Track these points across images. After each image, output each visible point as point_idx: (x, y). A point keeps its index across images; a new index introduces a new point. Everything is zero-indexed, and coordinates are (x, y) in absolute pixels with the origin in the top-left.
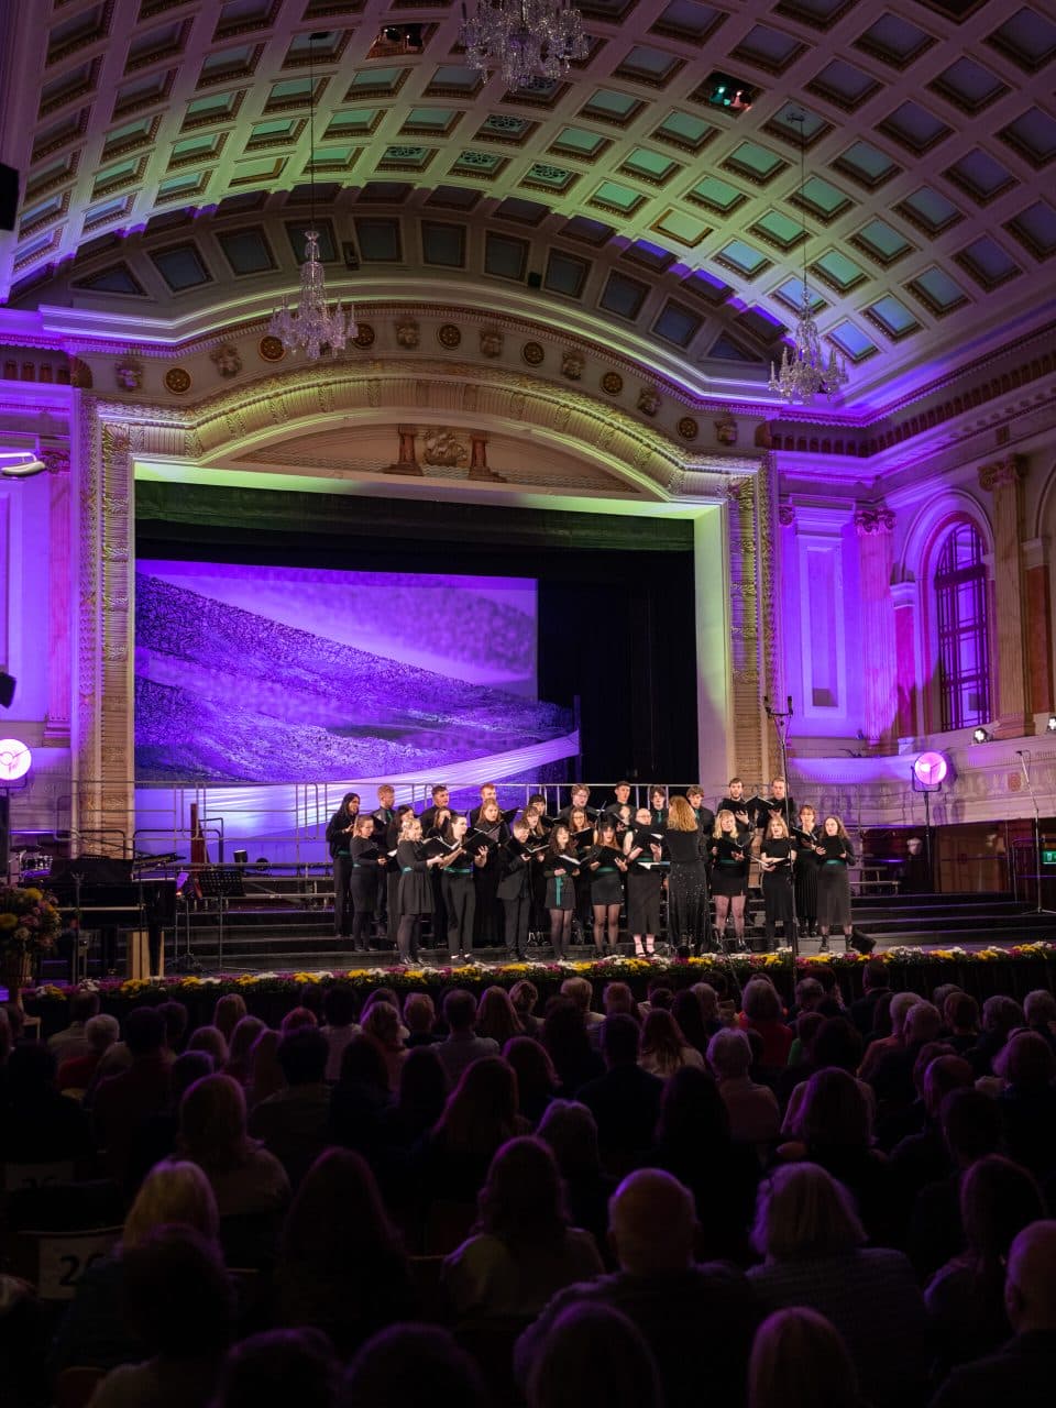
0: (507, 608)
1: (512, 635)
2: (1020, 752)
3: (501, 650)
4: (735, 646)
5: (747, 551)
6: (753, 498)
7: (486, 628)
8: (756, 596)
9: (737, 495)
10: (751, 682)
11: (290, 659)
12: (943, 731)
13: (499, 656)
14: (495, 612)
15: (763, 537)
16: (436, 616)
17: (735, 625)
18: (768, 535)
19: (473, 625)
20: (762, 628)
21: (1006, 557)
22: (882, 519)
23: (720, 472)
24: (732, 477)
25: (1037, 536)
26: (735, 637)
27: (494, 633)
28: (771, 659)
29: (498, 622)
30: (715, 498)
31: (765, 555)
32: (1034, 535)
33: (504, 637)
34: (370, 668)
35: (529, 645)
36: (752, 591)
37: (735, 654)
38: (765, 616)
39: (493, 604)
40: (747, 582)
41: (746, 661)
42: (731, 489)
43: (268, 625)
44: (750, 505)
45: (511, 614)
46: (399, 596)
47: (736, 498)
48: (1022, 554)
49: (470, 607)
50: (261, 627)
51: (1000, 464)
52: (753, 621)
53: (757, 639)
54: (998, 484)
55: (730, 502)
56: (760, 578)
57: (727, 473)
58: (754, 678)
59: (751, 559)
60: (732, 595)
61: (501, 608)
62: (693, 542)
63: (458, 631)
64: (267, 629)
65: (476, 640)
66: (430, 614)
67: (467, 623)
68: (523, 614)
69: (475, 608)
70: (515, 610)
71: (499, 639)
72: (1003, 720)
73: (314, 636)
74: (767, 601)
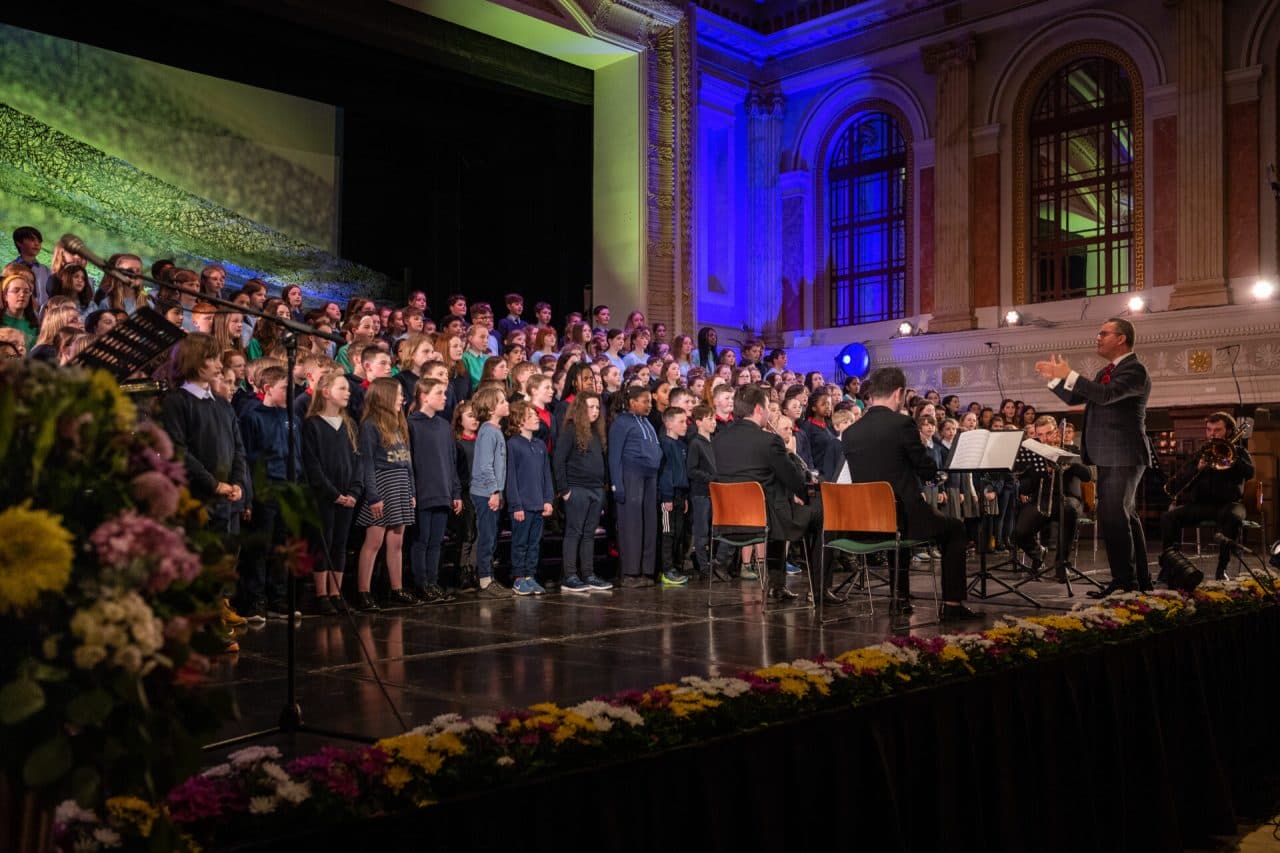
0: (304, 170)
1: (308, 201)
2: (990, 344)
3: (295, 216)
4: (650, 213)
5: (664, 109)
6: (673, 51)
7: (279, 189)
8: (674, 160)
9: (657, 45)
10: (664, 255)
11: (70, 179)
12: (831, 326)
13: (293, 223)
14: (290, 174)
15: (682, 96)
16: (222, 168)
17: (652, 190)
18: (689, 94)
19: (264, 185)
20: (678, 198)
21: (952, 142)
22: (778, 101)
23: (645, 13)
24: (656, 22)
25: (990, 122)
26: (651, 203)
27: (288, 196)
28: (688, 231)
29: (294, 186)
30: (636, 44)
31: (685, 116)
32: (986, 122)
33: (299, 202)
34: (174, 205)
35: (327, 214)
36: (670, 154)
37: (650, 222)
38: (682, 184)
39: (287, 164)
40: (664, 144)
41: (661, 232)
42: (651, 36)
43: (42, 130)
44: (669, 58)
45: (306, 178)
46: (178, 140)
47: (655, 45)
48: (971, 141)
49: (261, 164)
50: (32, 132)
51: (952, 44)
52: (669, 188)
53: (673, 208)
54: (944, 67)
55: (649, 52)
56: (678, 140)
57: (651, 16)
58: (668, 251)
59: (669, 119)
60: (650, 156)
61: (295, 169)
62: (592, 96)
63: (247, 190)
64: (38, 135)
65: (268, 202)
66: (214, 166)
67: (257, 181)
68: (320, 180)
69: (267, 166)
70: (312, 175)
71: (293, 204)
72: (939, 313)
73: (103, 154)
74: (686, 168)
